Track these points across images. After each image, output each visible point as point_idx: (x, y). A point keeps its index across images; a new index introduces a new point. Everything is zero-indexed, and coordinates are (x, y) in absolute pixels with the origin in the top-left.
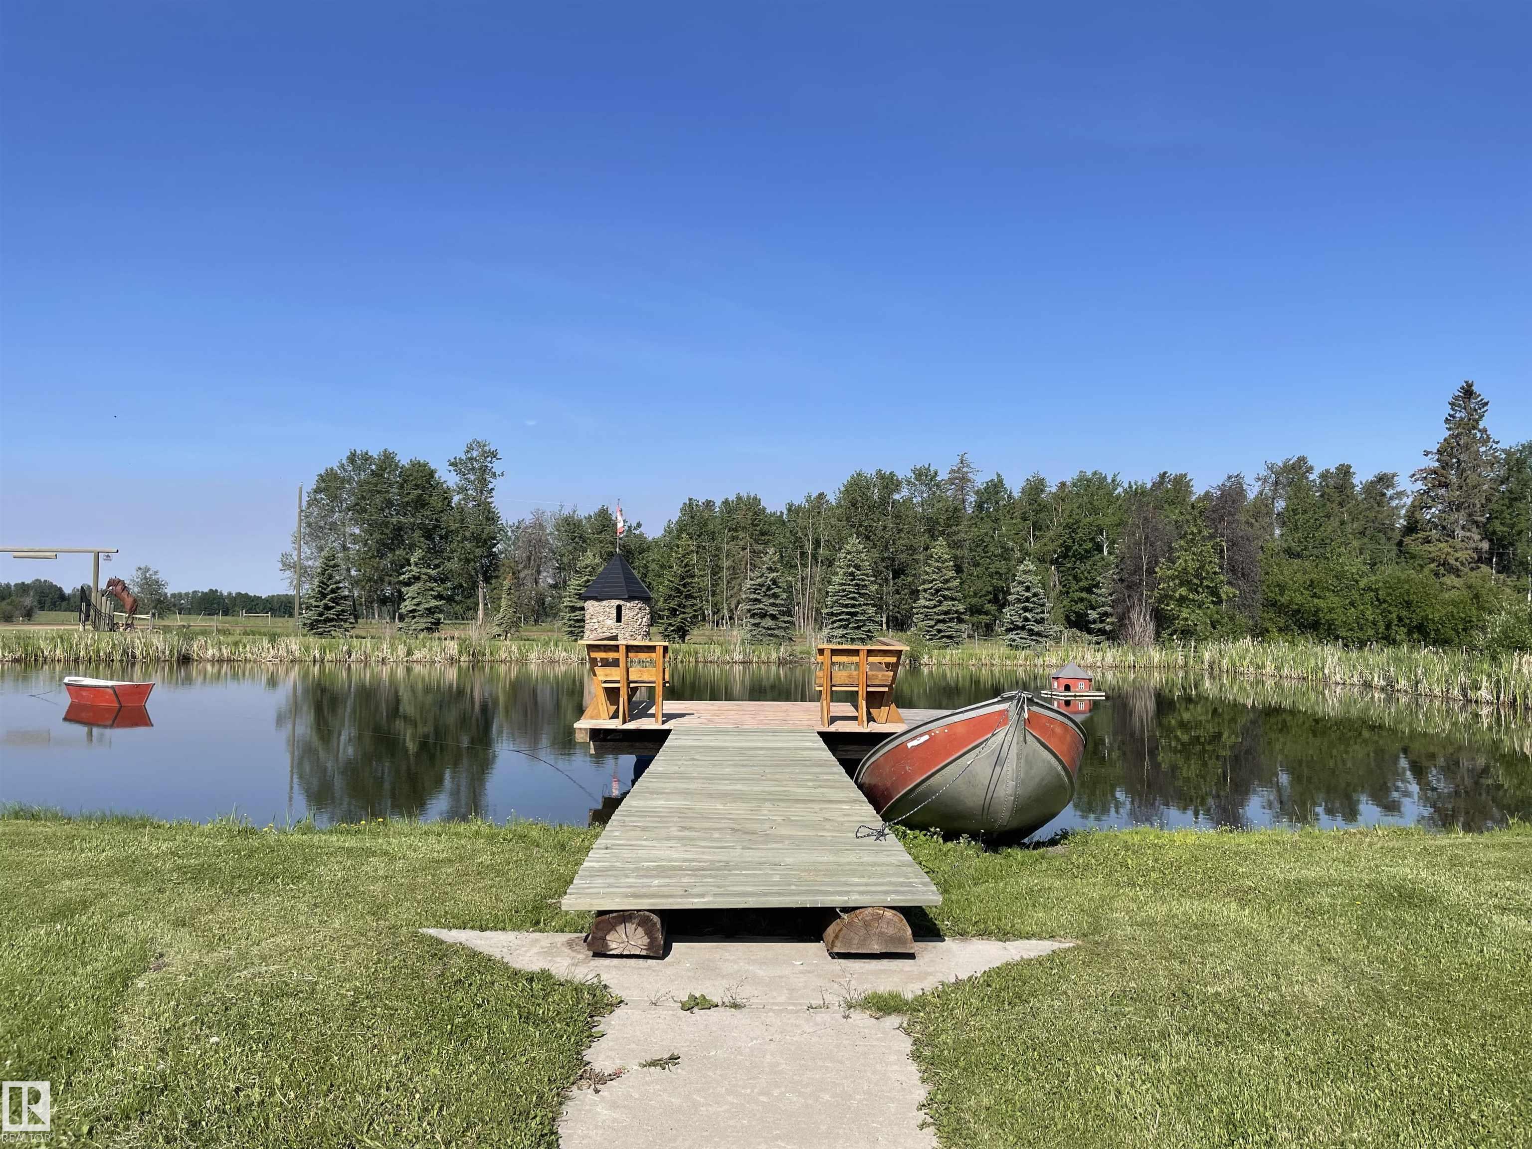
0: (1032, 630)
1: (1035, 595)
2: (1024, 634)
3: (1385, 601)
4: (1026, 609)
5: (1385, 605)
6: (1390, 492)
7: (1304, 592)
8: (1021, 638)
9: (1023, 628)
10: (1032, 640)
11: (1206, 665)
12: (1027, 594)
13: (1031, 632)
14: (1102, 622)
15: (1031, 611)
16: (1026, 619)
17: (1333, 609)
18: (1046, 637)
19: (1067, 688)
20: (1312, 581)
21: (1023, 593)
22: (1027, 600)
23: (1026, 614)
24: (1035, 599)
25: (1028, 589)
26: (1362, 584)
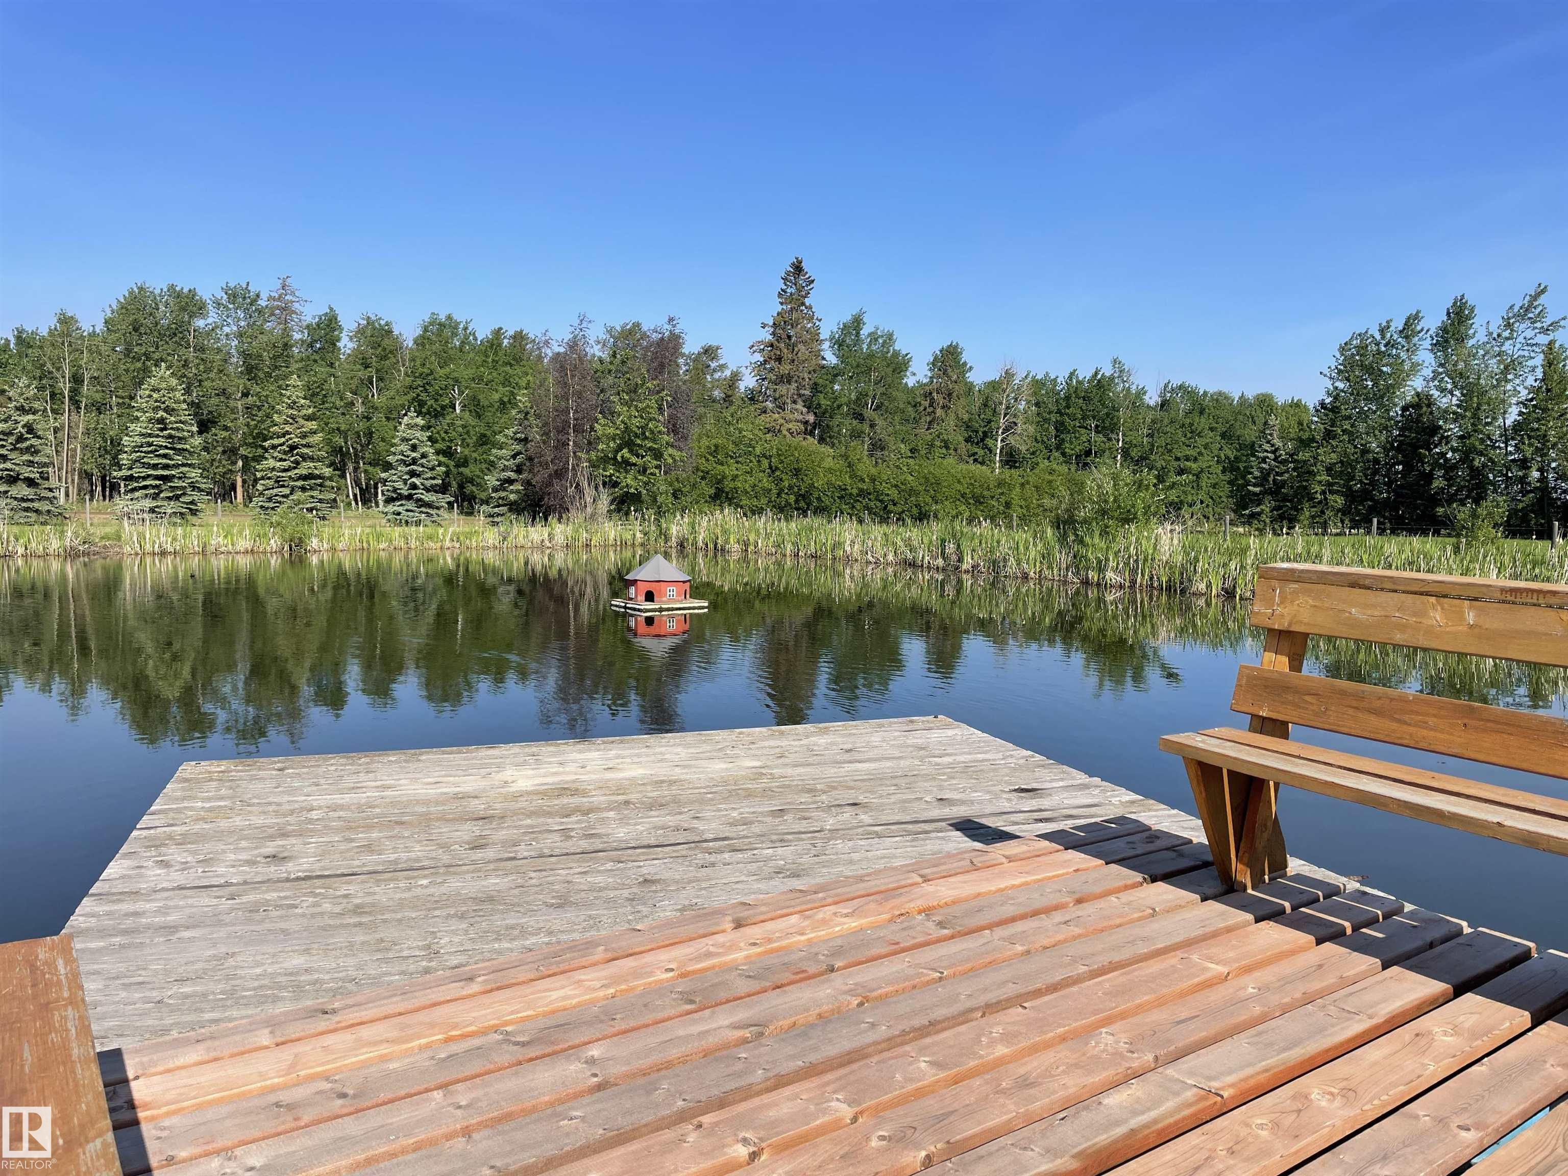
0: (420, 500)
1: (424, 456)
2: (410, 505)
3: (777, 468)
4: (413, 474)
5: (778, 473)
6: (713, 365)
7: (711, 458)
8: (407, 510)
9: (409, 497)
10: (421, 512)
11: (674, 542)
12: (414, 455)
13: (421, 503)
14: (504, 490)
15: (419, 476)
16: (414, 487)
17: (737, 476)
18: (438, 508)
19: (650, 597)
20: (716, 446)
21: (409, 453)
22: (414, 461)
23: (414, 480)
24: (424, 461)
25: (414, 448)
26: (758, 450)
